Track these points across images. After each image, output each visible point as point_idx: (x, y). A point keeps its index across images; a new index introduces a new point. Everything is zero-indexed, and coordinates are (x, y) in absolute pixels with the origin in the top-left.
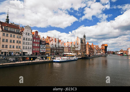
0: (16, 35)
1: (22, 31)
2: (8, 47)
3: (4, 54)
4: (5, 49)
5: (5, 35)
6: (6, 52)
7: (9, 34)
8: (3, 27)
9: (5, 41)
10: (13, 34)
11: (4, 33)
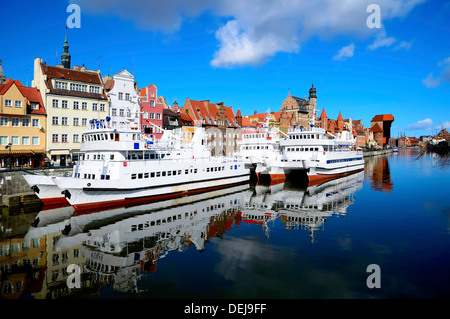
0: (90, 103)
1: (108, 90)
2: (70, 138)
3: (58, 161)
4: (60, 145)
5: (60, 104)
6: (64, 156)
7: (71, 101)
8: (53, 81)
9: (60, 122)
10: (81, 101)
11: (64, 99)
